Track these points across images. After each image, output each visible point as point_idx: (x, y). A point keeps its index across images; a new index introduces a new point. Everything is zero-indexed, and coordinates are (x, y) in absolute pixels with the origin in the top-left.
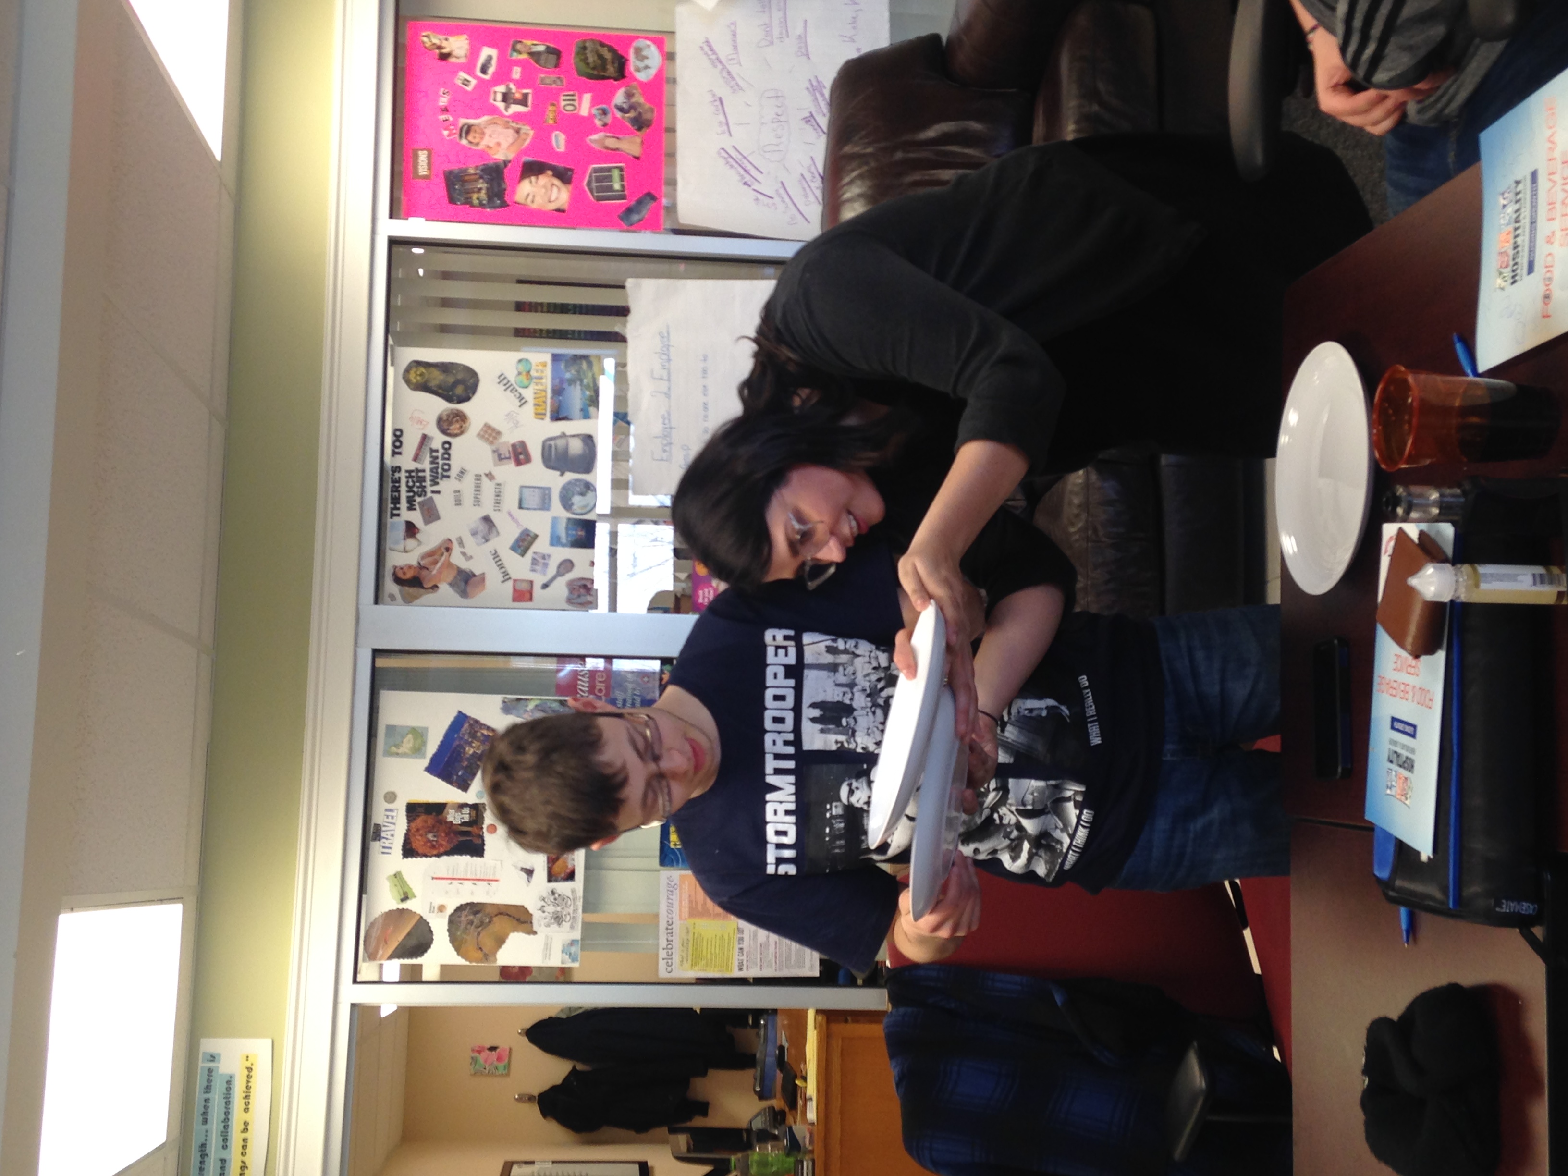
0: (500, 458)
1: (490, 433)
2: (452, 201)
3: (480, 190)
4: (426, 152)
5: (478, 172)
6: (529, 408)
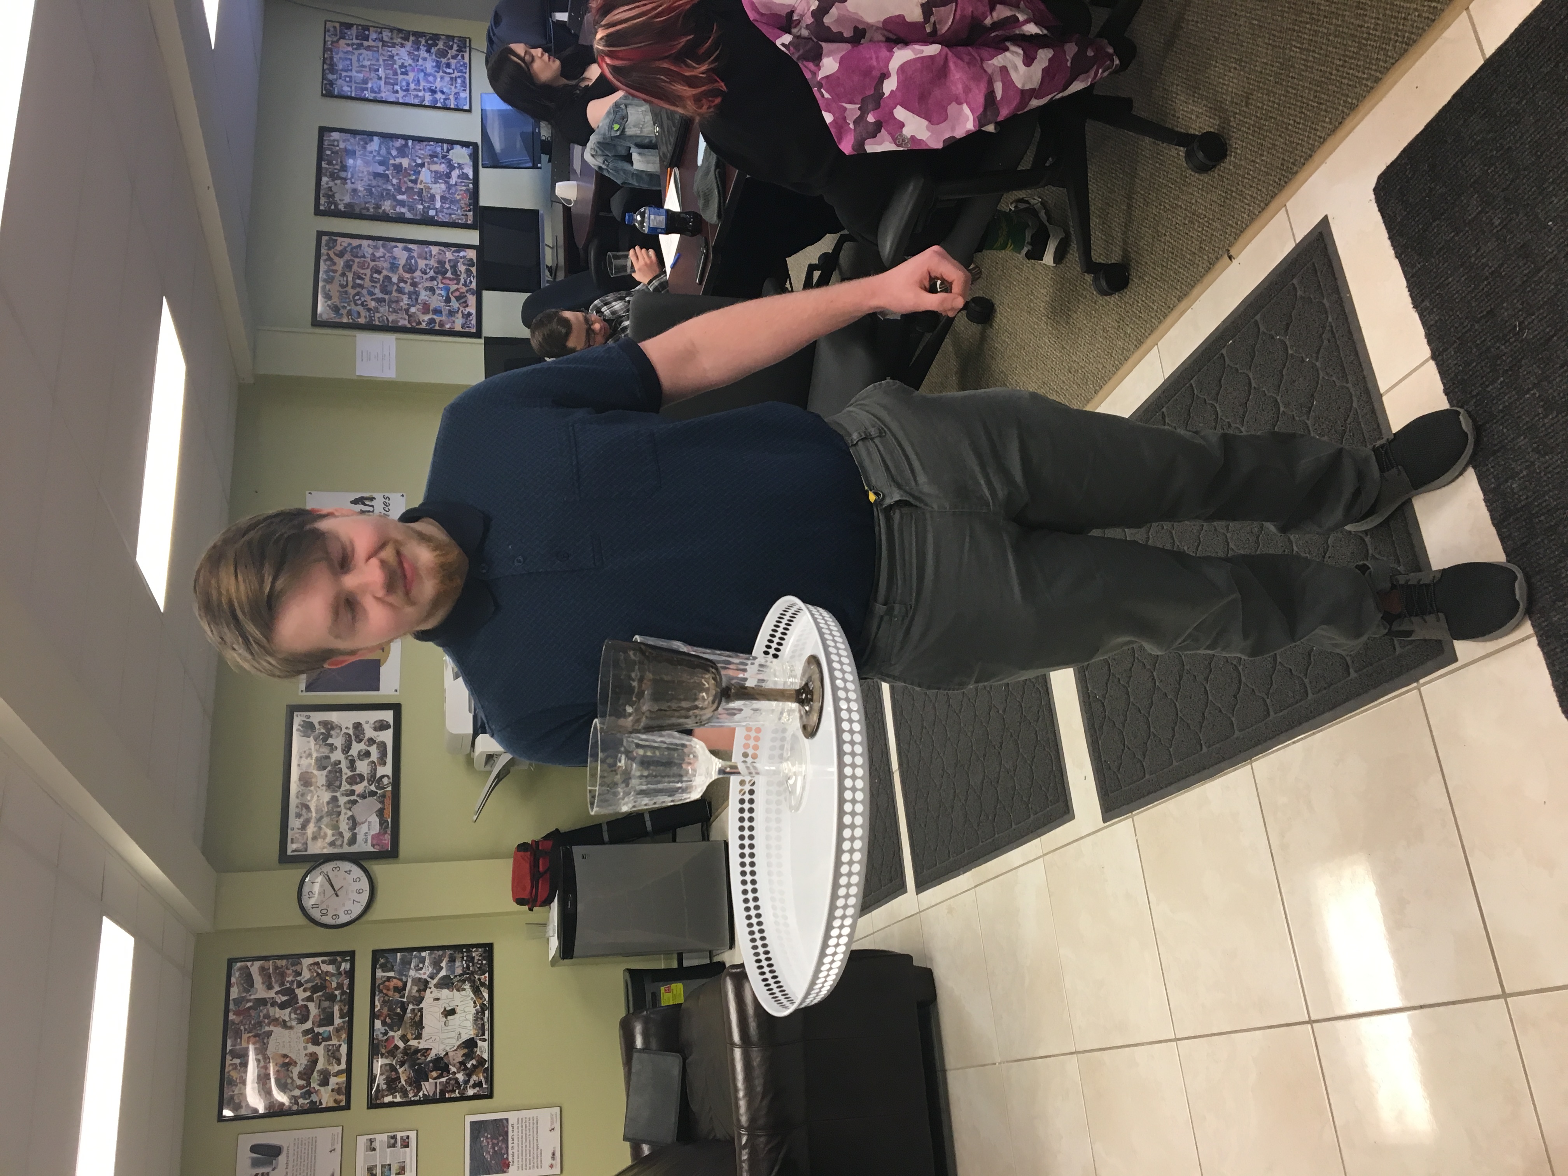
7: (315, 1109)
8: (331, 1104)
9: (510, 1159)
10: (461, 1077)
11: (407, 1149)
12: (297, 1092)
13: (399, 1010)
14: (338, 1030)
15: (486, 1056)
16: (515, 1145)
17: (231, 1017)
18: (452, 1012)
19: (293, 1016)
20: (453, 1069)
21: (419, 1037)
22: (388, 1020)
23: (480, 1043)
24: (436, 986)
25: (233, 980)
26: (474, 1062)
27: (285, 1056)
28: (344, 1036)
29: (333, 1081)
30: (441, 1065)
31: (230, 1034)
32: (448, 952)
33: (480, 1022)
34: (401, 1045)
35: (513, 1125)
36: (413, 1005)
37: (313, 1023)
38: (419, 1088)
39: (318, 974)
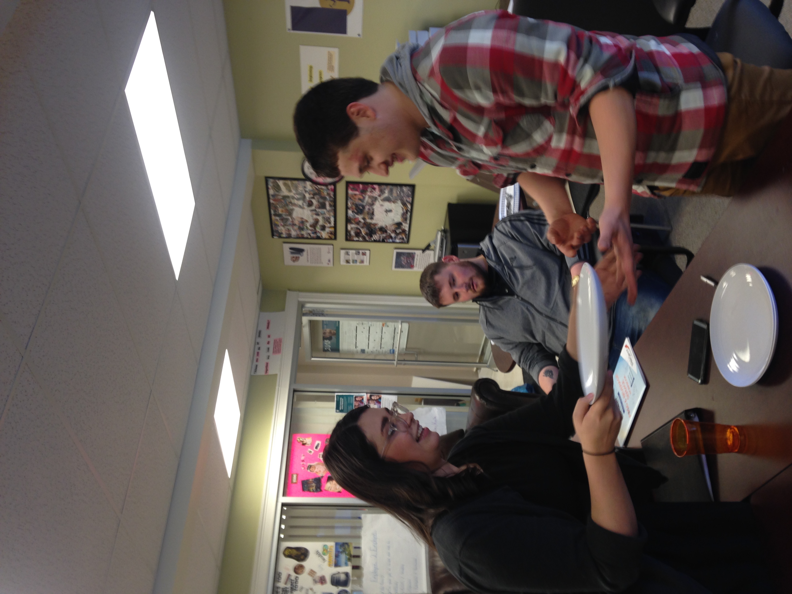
0: (315, 581)
1: (312, 573)
2: (303, 490)
3: (314, 486)
4: (296, 475)
5: (313, 481)
6: (326, 563)
7: (319, 238)
8: (327, 237)
9: (415, 265)
10: (393, 235)
11: (365, 257)
12: (310, 232)
13: (361, 208)
14: (329, 211)
15: (407, 229)
16: (418, 261)
17: (271, 201)
18: (390, 211)
19: (304, 204)
20: (389, 232)
21: (372, 218)
22: (355, 211)
23: (404, 224)
24: (382, 200)
25: (270, 187)
26: (401, 231)
27: (302, 218)
28: (332, 214)
29: (327, 230)
30: (383, 230)
31: (272, 207)
32: (390, 187)
33: (405, 216)
34: (362, 221)
35: (417, 255)
36: (369, 206)
37: (316, 208)
38: (371, 236)
39: (316, 188)
